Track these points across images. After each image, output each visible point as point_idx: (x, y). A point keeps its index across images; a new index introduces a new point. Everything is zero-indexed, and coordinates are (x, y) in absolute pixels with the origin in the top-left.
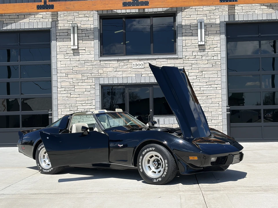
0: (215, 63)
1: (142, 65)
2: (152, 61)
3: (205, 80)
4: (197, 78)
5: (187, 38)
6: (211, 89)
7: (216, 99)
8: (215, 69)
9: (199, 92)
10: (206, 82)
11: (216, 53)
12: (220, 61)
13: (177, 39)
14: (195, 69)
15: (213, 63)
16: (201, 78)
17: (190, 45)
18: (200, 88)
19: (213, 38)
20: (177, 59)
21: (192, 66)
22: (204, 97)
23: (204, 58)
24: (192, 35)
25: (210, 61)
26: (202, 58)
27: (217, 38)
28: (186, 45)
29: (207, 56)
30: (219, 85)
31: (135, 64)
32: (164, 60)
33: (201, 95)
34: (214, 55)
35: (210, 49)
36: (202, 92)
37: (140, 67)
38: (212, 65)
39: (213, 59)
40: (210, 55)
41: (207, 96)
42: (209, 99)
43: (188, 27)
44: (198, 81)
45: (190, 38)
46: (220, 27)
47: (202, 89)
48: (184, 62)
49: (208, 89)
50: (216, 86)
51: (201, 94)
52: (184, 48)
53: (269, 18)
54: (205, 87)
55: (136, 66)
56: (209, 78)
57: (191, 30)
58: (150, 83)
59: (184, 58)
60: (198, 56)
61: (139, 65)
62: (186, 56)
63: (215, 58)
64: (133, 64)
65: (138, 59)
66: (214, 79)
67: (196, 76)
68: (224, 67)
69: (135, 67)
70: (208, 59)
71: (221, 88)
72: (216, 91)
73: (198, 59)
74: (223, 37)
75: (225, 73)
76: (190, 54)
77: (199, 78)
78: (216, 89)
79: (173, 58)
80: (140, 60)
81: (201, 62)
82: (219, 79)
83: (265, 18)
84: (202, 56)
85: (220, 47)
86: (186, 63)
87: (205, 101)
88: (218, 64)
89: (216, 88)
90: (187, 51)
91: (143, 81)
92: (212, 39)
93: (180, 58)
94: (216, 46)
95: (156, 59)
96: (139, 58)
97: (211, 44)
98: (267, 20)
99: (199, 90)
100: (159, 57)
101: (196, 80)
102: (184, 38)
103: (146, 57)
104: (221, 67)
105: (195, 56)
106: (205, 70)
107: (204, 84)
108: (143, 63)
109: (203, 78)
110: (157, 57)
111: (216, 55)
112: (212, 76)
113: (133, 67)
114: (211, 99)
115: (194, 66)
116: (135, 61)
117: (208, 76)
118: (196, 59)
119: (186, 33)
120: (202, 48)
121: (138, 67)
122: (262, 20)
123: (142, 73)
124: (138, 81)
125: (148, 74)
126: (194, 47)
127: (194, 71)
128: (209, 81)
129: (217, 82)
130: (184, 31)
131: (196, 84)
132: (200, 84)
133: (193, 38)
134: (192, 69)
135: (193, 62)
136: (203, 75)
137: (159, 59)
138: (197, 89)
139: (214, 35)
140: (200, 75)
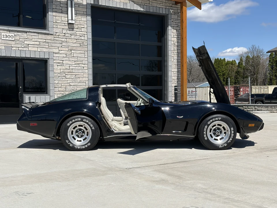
0: (82, 43)
1: (12, 37)
2: (22, 34)
3: (73, 59)
4: (67, 57)
5: (57, 14)
6: (79, 68)
7: (84, 78)
8: (83, 49)
9: (69, 71)
10: (75, 61)
11: (83, 33)
12: (86, 41)
13: (47, 14)
14: (65, 47)
15: (81, 43)
16: (70, 57)
17: (60, 22)
18: (69, 66)
19: (81, 18)
20: (48, 34)
21: (62, 43)
22: (73, 76)
23: (73, 37)
24: (62, 12)
25: (78, 41)
26: (71, 37)
27: (84, 19)
28: (57, 22)
29: (76, 35)
30: (86, 65)
31: (4, 35)
32: (35, 34)
33: (71, 74)
34: (81, 35)
35: (78, 28)
36: (71, 71)
37: (10, 39)
38: (80, 45)
39: (81, 39)
40: (78, 35)
41: (76, 75)
42: (77, 78)
43: (58, 3)
44: (67, 59)
45: (60, 15)
46: (86, 8)
47: (71, 67)
48: (54, 38)
49: (77, 68)
50: (83, 65)
51: (71, 72)
52: (55, 24)
53: (125, 7)
54: (73, 65)
55: (6, 37)
56: (77, 58)
57: (61, 6)
58: (21, 57)
59: (54, 35)
60: (67, 34)
61: (9, 36)
62: (56, 33)
63: (82, 38)
64: (2, 34)
65: (7, 30)
66: (81, 59)
67: (66, 54)
68: (90, 47)
69: (5, 39)
70: (76, 38)
71: (88, 68)
72: (83, 71)
73: (67, 37)
74: (89, 18)
75: (90, 53)
76: (60, 31)
77: (68, 57)
78: (83, 69)
79: (44, 33)
80: (10, 31)
81: (70, 41)
82: (86, 59)
83: (122, 7)
84: (71, 34)
85: (87, 28)
86: (56, 40)
87: (74, 80)
88: (85, 45)
89: (83, 67)
90: (57, 28)
91: (13, 55)
92: (80, 20)
93: (51, 34)
94: (83, 26)
95: (26, 32)
96: (9, 29)
97: (79, 24)
98: (123, 8)
99: (68, 68)
100: (31, 31)
101: (66, 58)
102: (54, 14)
103: (17, 29)
104: (87, 47)
105: (65, 34)
106: (74, 49)
107: (73, 62)
108: (13, 35)
109: (72, 57)
110: (29, 30)
111: (83, 35)
112: (80, 55)
113: (2, 38)
114: (79, 78)
115: (64, 44)
116: (4, 32)
117: (77, 55)
118: (66, 37)
119: (56, 9)
120: (71, 26)
121: (7, 39)
122: (120, 8)
123: (12, 46)
124: (8, 54)
125: (18, 47)
126: (64, 24)
127: (64, 49)
128: (77, 60)
129: (84, 62)
130: (54, 7)
131: (66, 62)
132: (69, 63)
133: (63, 15)
134: (63, 46)
135: (63, 40)
136: (72, 54)
137: (30, 33)
138: (67, 67)
139: (81, 16)
140: (70, 53)
